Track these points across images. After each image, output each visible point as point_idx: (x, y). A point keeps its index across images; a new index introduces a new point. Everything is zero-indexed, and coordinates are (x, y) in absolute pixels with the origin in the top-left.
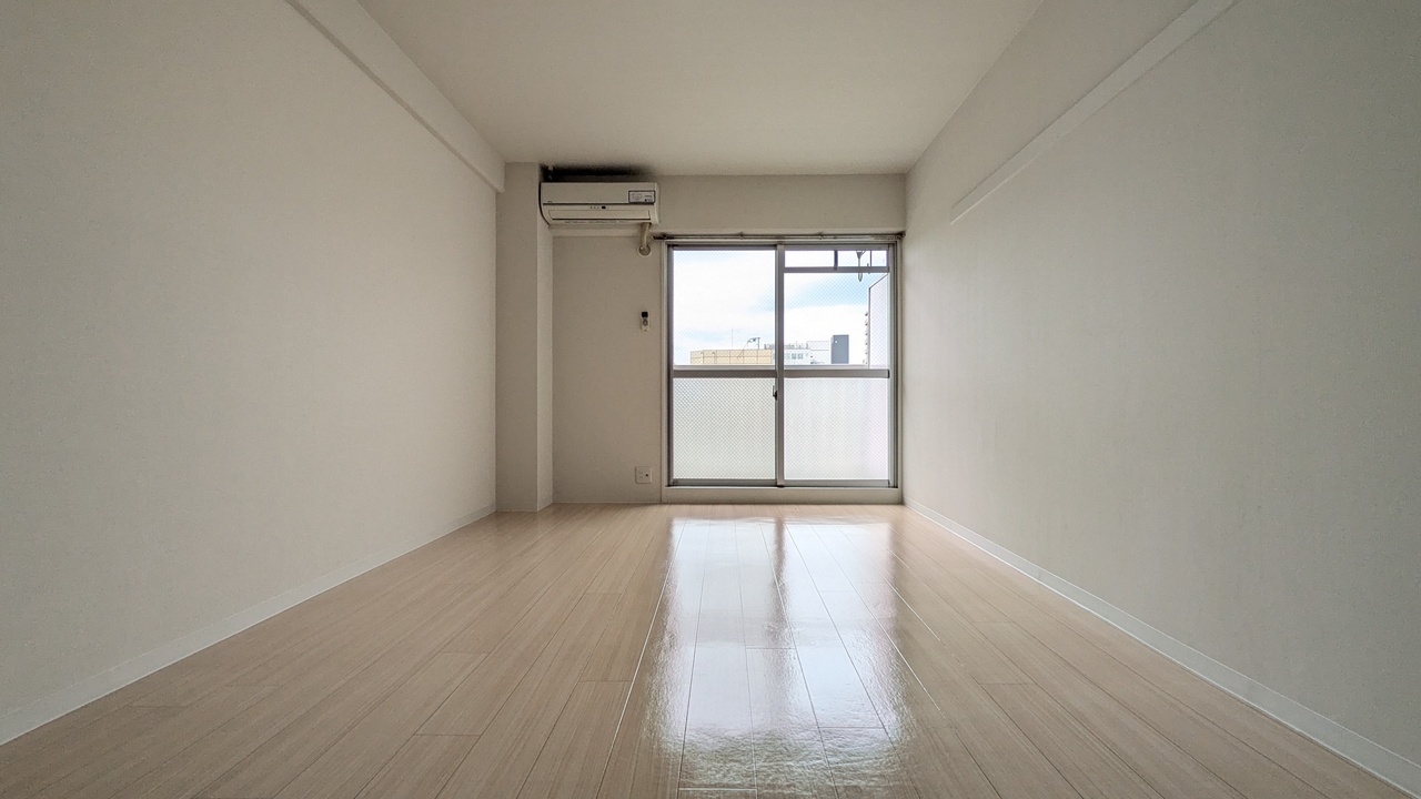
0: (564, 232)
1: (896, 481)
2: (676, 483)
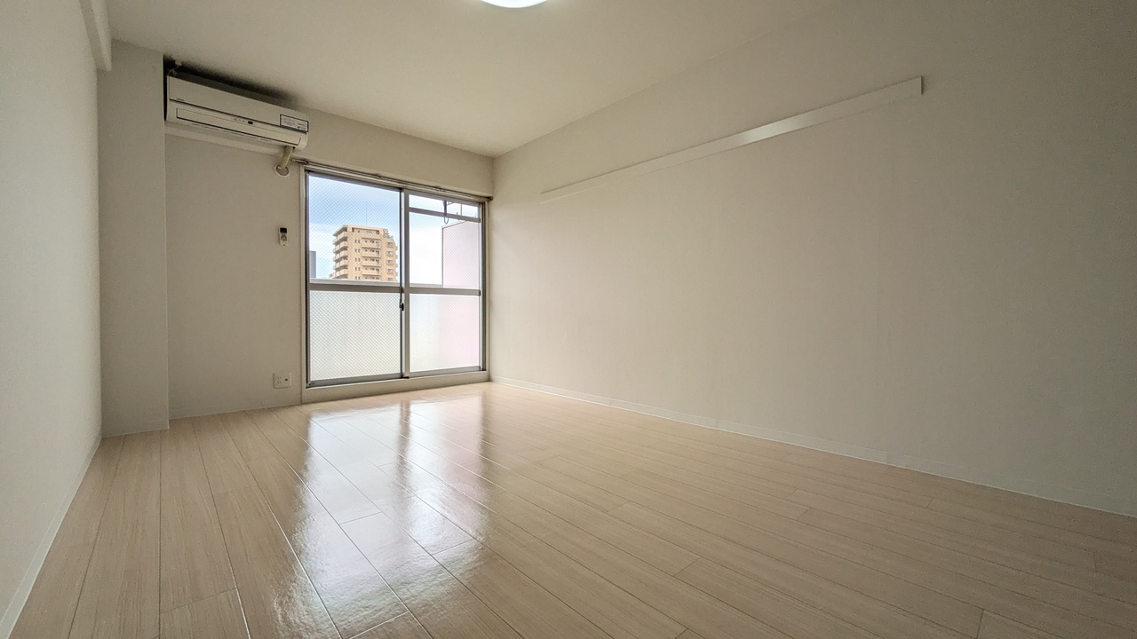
1: (485, 366)
2: (313, 384)
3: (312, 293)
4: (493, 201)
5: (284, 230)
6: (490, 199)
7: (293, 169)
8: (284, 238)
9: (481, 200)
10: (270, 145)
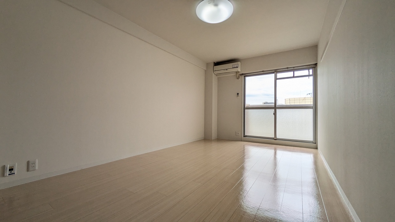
0: (219, 76)
1: (315, 141)
2: (246, 136)
3: (246, 110)
4: (318, 65)
5: (238, 94)
6: (316, 64)
7: (241, 77)
8: (238, 96)
9: (313, 66)
10: (233, 73)
